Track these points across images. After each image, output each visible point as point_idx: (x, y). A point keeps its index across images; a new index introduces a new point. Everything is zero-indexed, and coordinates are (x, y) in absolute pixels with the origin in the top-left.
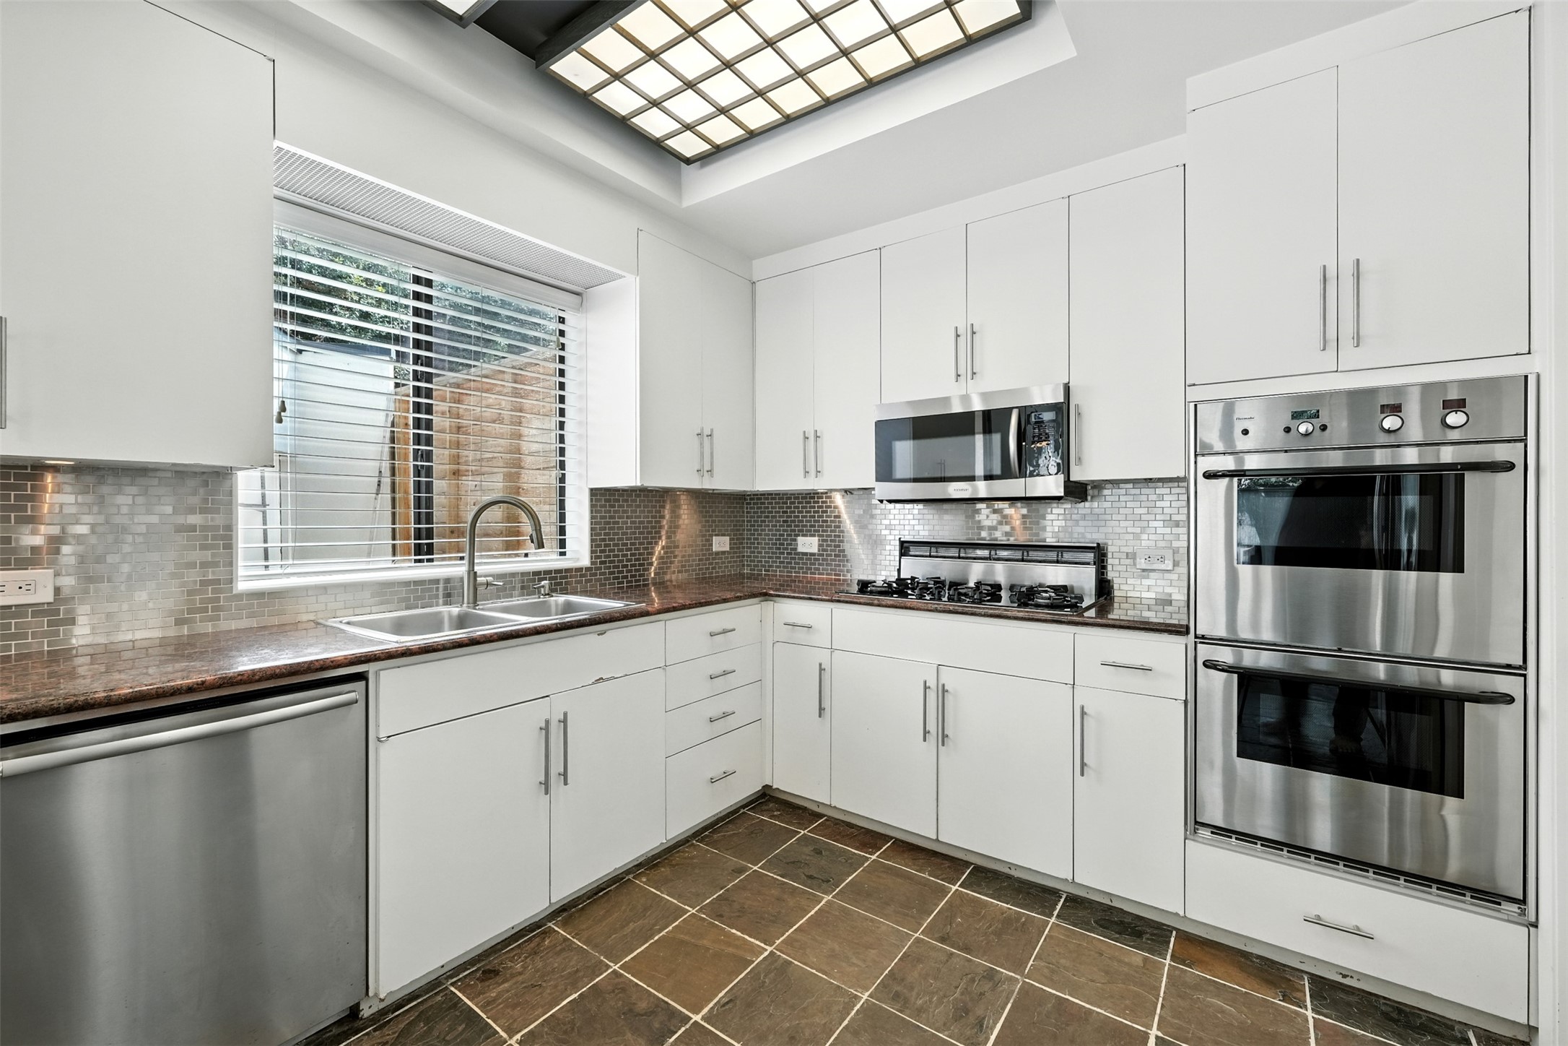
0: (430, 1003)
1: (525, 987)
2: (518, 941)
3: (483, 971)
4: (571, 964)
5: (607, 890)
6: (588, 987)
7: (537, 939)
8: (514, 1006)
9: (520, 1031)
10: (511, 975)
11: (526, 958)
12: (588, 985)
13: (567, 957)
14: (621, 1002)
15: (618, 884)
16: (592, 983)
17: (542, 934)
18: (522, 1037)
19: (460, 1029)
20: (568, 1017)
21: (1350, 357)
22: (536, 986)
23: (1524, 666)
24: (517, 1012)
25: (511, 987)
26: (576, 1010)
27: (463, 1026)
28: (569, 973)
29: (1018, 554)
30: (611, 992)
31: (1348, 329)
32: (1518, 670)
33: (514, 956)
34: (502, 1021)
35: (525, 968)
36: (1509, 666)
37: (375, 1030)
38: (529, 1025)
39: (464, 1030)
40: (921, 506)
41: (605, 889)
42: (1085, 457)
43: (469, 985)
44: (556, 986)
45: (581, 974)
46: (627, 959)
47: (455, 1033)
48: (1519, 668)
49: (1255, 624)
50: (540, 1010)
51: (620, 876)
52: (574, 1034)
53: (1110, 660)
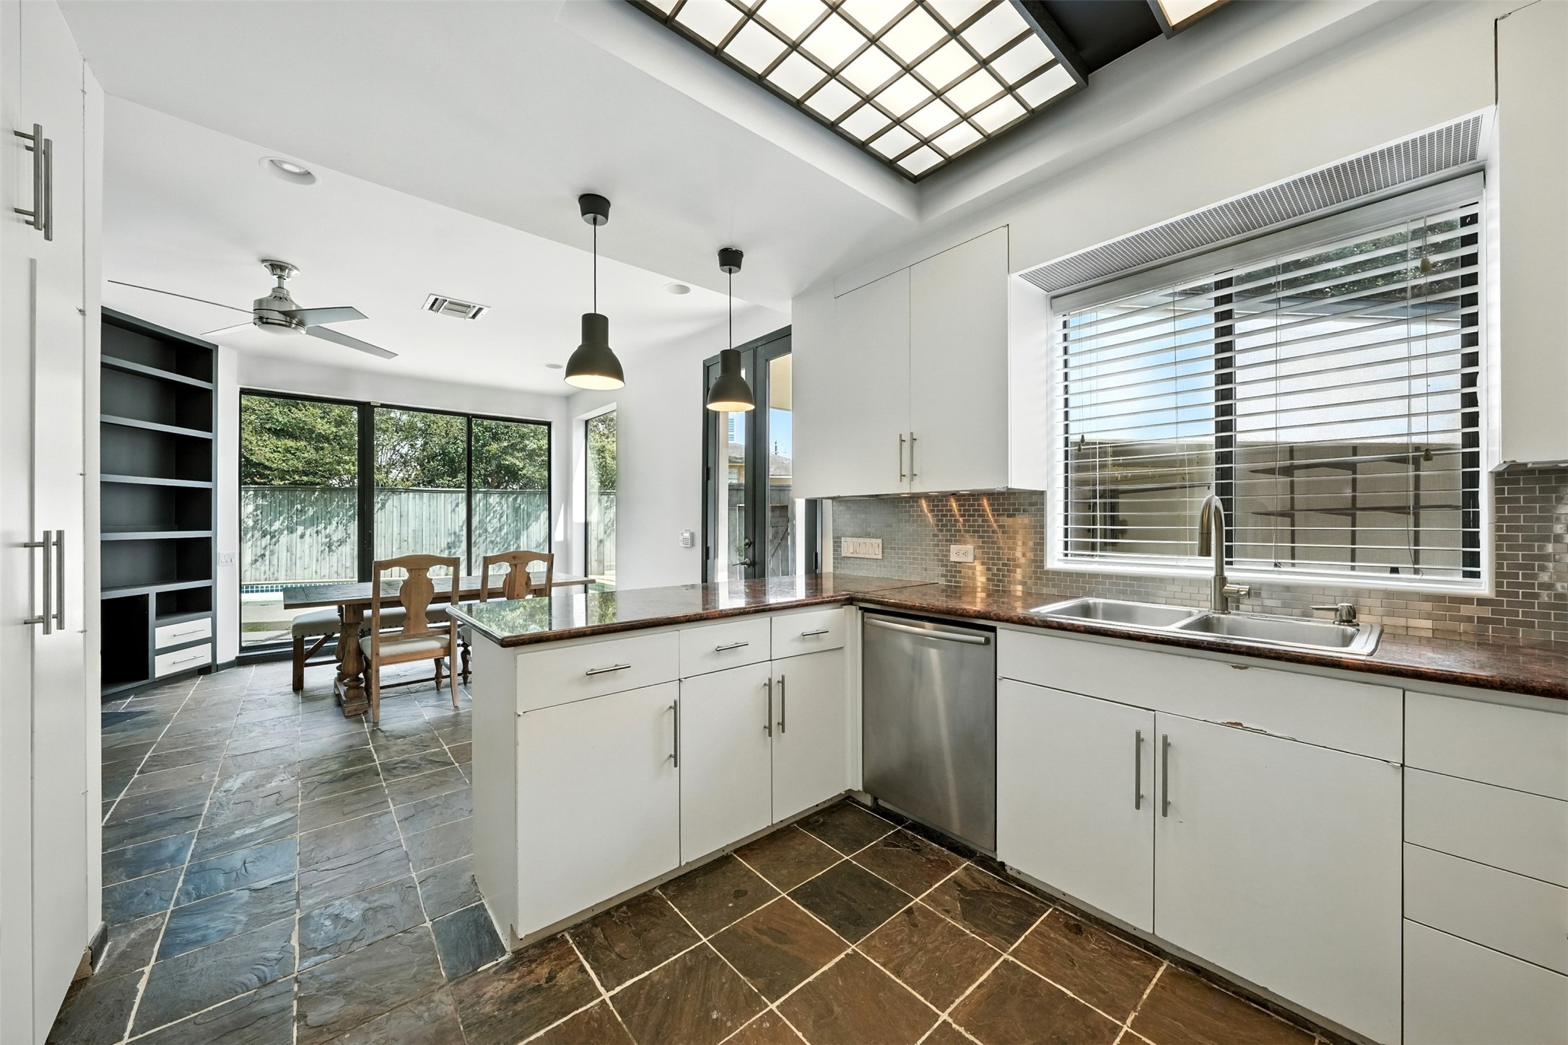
0: (1031, 901)
1: (1068, 955)
2: (1128, 941)
3: (1078, 924)
4: (1112, 986)
5: (1268, 1012)
6: (1086, 1004)
7: (1136, 954)
8: (1043, 950)
9: (1016, 958)
10: (1080, 943)
11: (1106, 950)
12: (1089, 1003)
13: (1119, 980)
14: (1073, 1034)
15: (1292, 1024)
16: (1093, 1008)
17: (1147, 957)
18: (1012, 961)
19: (1009, 922)
20: (1041, 990)
22: (1072, 962)
24: (1037, 954)
25: (1065, 945)
26: (1053, 997)
27: (1013, 923)
28: (1099, 986)
30: (1085, 1025)
33: (1104, 941)
34: (1025, 946)
35: (1093, 950)
37: (999, 881)
38: (1024, 964)
39: (1009, 924)
41: (1268, 1009)
43: (1058, 919)
44: (1077, 977)
45: (1101, 995)
46: (1144, 1039)
47: (1005, 920)
50: (1043, 969)
51: (1311, 1026)
52: (1021, 997)
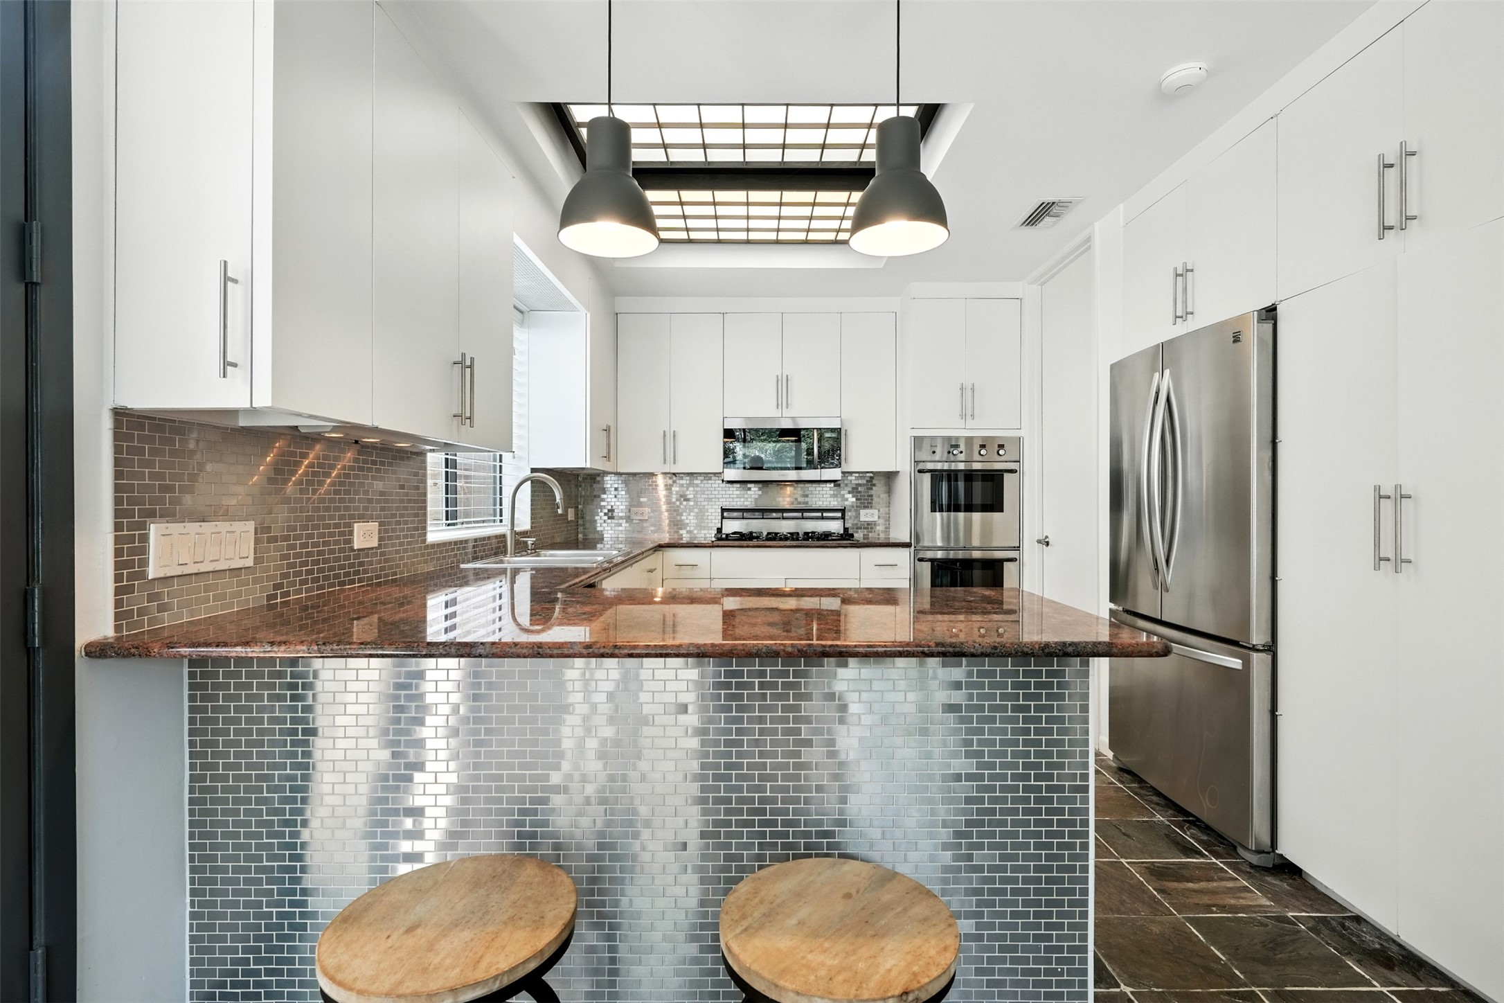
21: (970, 423)
23: (1019, 547)
29: (799, 515)
31: (969, 412)
32: (1017, 548)
36: (1014, 547)
40: (738, 485)
42: (849, 459)
48: (1018, 547)
49: (934, 540)
53: (877, 563)
